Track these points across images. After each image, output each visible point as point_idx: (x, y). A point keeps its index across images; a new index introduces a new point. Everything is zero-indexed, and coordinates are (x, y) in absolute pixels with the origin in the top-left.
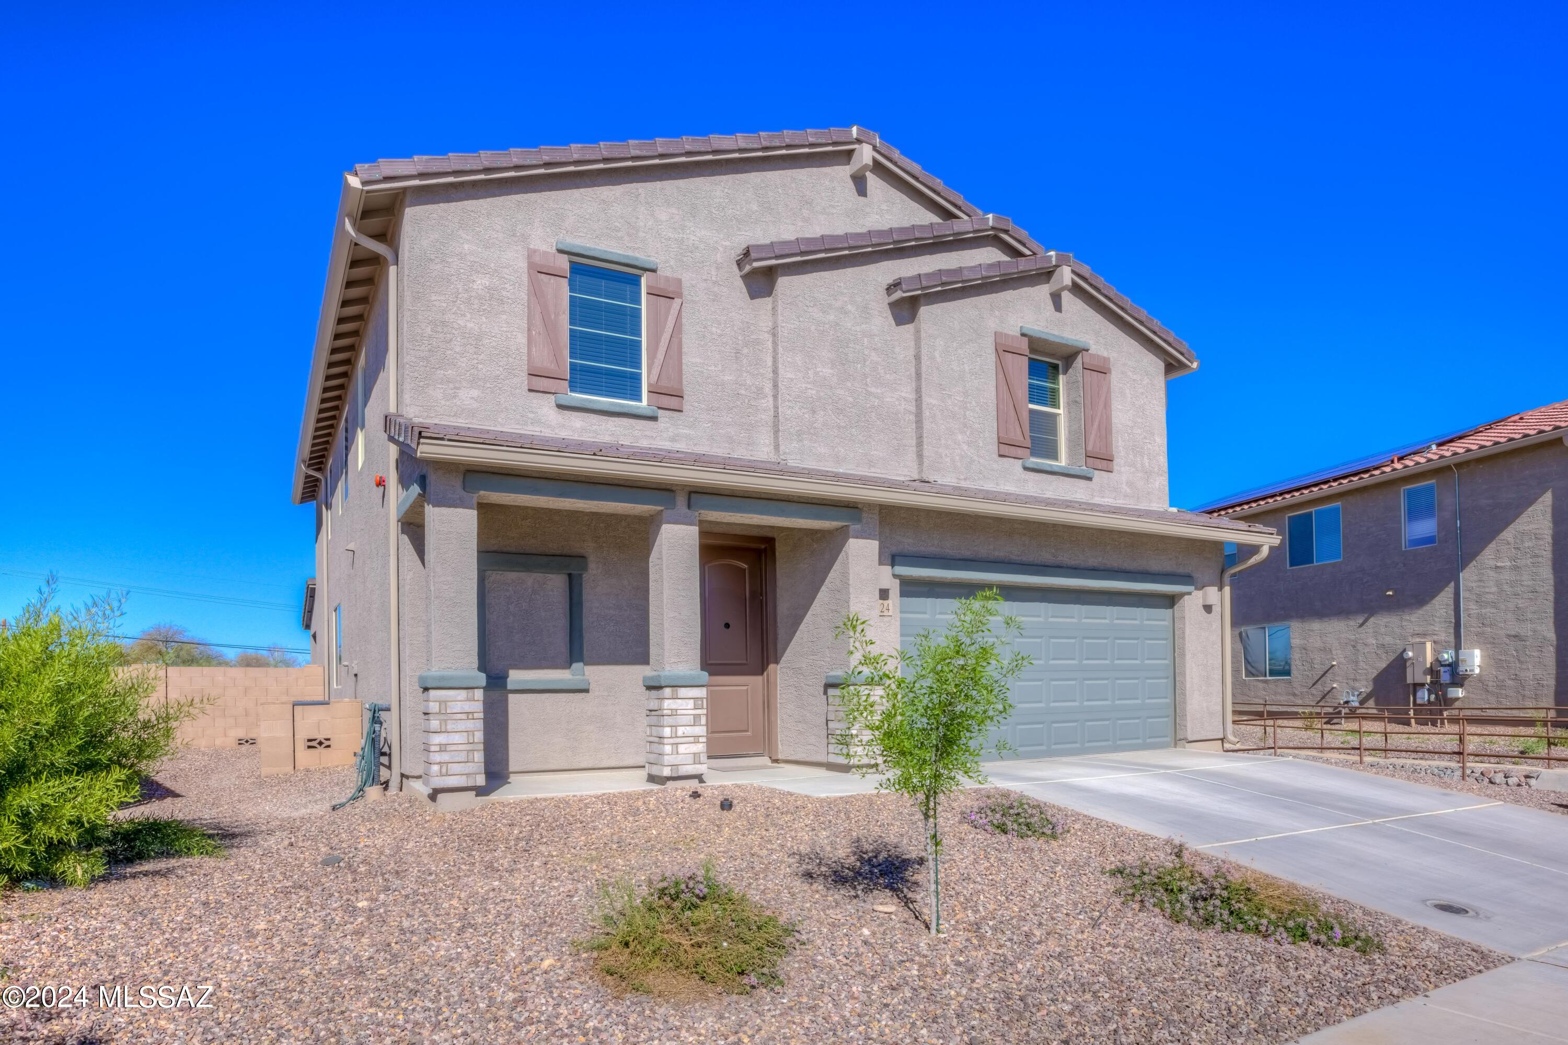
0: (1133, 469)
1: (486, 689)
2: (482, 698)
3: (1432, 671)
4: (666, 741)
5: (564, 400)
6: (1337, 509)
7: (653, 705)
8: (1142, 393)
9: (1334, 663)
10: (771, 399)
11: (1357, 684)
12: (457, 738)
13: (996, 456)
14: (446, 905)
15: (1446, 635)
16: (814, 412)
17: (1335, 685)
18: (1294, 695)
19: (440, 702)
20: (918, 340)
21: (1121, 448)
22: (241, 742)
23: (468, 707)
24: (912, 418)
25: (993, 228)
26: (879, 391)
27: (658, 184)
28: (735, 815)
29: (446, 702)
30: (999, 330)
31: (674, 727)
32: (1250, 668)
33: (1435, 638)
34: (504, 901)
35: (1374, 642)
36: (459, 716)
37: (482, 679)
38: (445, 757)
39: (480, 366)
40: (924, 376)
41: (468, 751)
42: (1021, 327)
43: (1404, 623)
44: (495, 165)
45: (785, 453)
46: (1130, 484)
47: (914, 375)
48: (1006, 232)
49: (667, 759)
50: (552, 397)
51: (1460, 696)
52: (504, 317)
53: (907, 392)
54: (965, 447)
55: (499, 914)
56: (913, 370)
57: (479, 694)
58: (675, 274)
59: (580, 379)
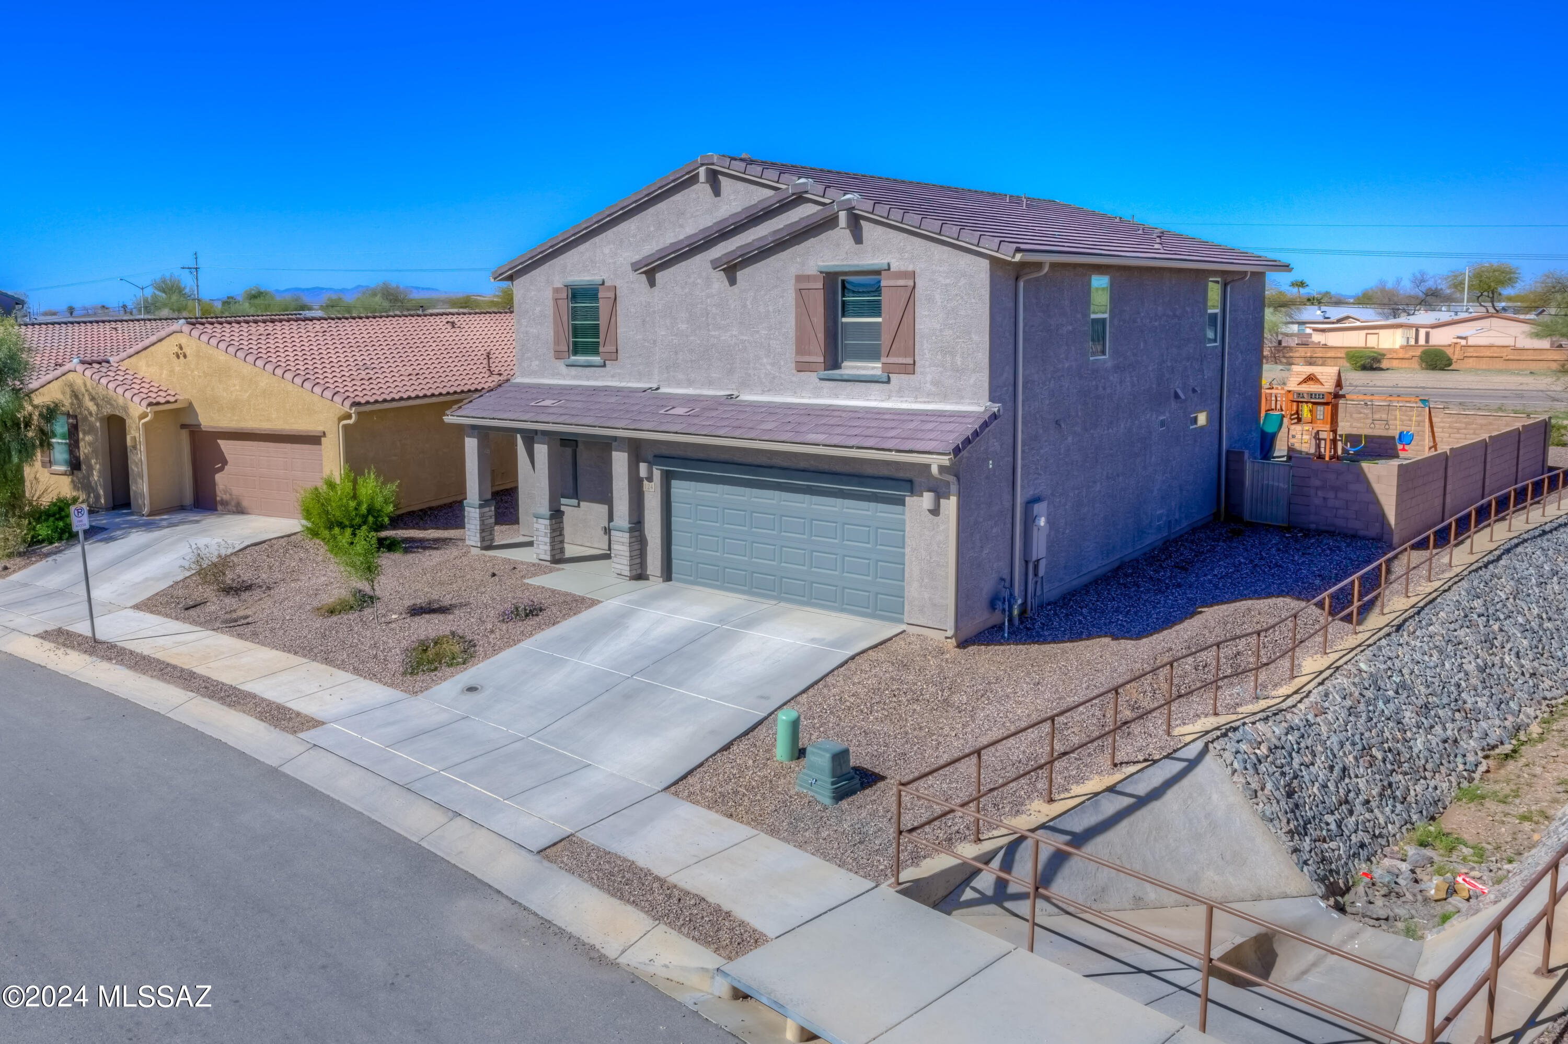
0: (940, 369)
5: (569, 361)
13: (795, 371)
21: (926, 351)
27: (604, 234)
30: (800, 273)
39: (538, 350)
42: (819, 267)
46: (935, 383)
48: (806, 192)
50: (563, 361)
54: (769, 367)
58: (614, 284)
59: (577, 349)
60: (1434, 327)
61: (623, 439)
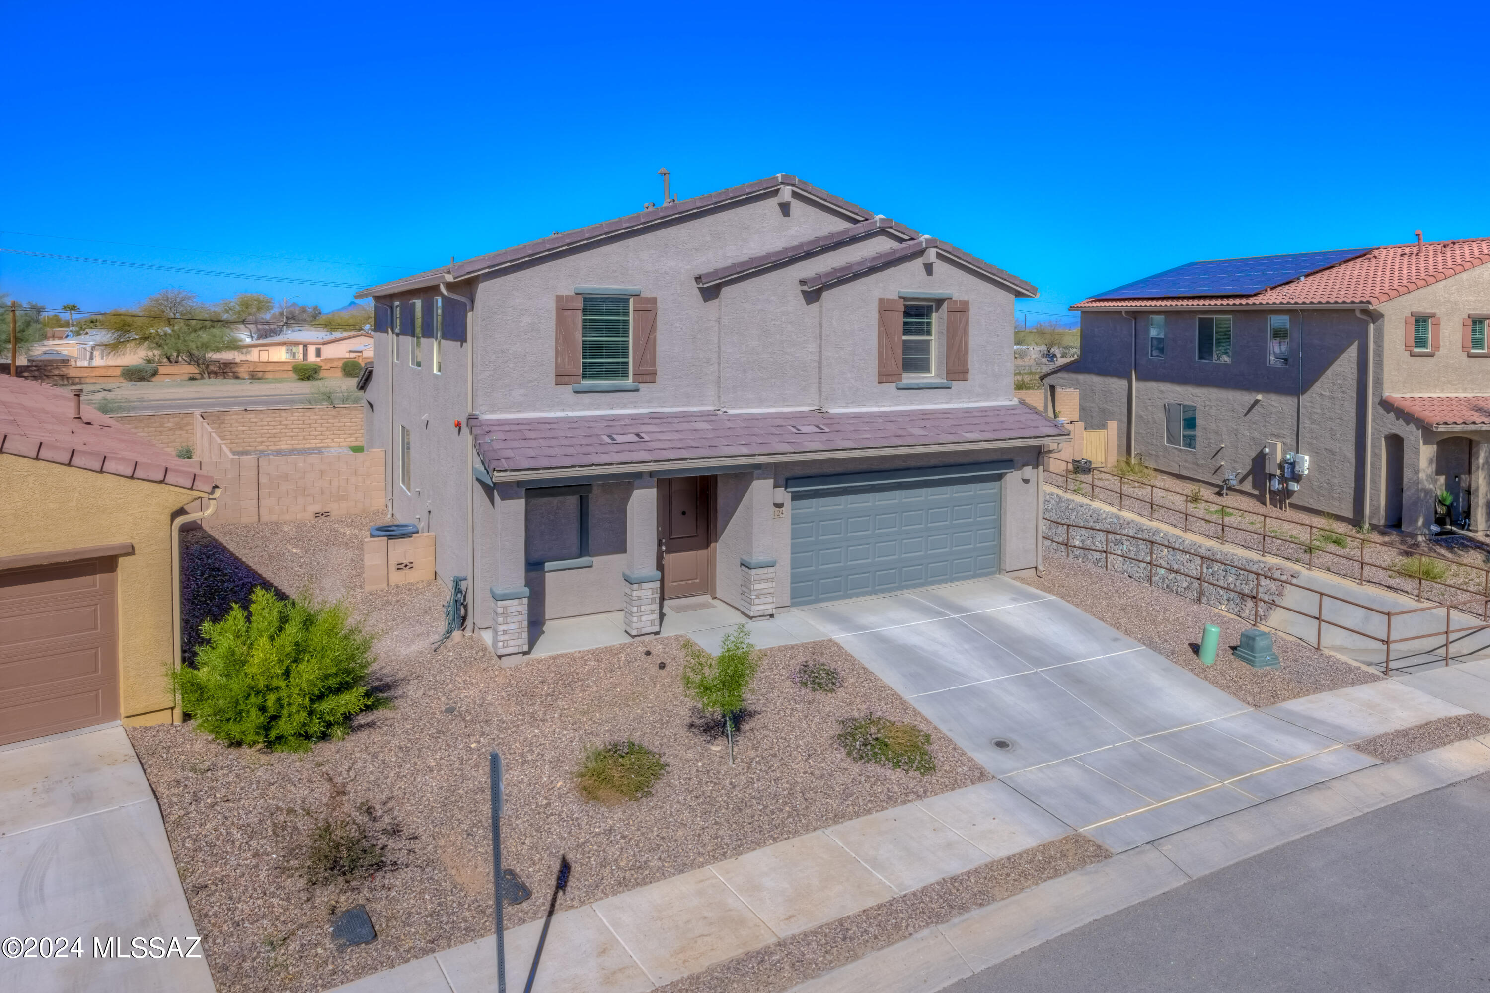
0: (985, 375)
1: (529, 597)
2: (527, 602)
3: (1281, 467)
4: (634, 615)
5: (577, 387)
6: (1229, 319)
7: (628, 591)
8: (995, 320)
9: (1223, 445)
10: (716, 365)
11: (1237, 466)
12: (513, 626)
13: (876, 383)
14: (513, 746)
15: (1291, 440)
16: (745, 371)
17: (1222, 464)
18: (1198, 465)
19: (503, 607)
20: (821, 312)
21: (976, 362)
22: (318, 515)
23: (519, 608)
24: (816, 364)
25: (879, 227)
26: (792, 350)
28: (666, 673)
29: (506, 607)
30: (882, 296)
31: (639, 606)
32: (1171, 438)
33: (1285, 440)
34: (540, 745)
35: (1248, 434)
36: (514, 614)
37: (527, 591)
38: (506, 637)
39: (525, 374)
40: (823, 338)
41: (519, 633)
42: (899, 292)
43: (1267, 424)
44: (535, 252)
45: (724, 402)
46: (982, 385)
47: (818, 335)
48: (891, 227)
49: (635, 626)
50: (570, 387)
51: (1296, 489)
52: (540, 341)
53: (812, 347)
54: (853, 381)
55: (539, 754)
56: (818, 332)
57: (525, 601)
58: (653, 295)
59: (589, 371)
60: (324, 344)
61: (768, 465)
